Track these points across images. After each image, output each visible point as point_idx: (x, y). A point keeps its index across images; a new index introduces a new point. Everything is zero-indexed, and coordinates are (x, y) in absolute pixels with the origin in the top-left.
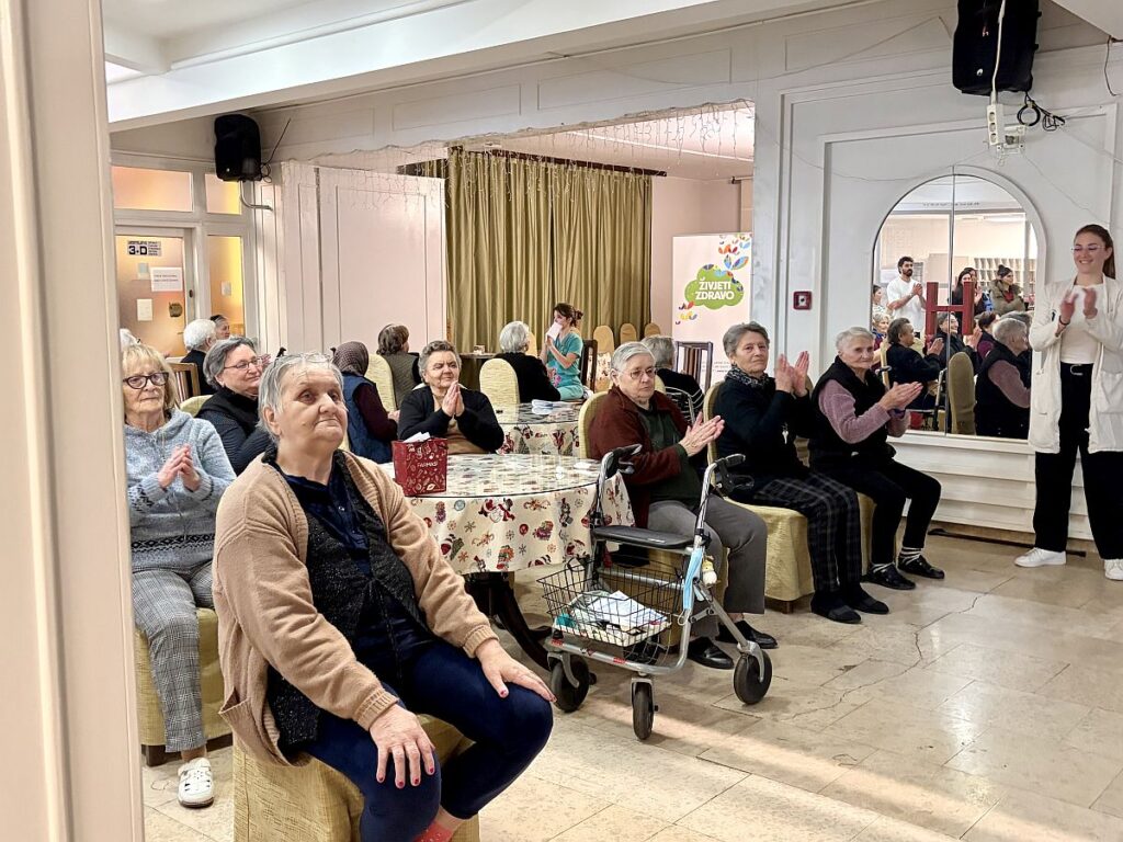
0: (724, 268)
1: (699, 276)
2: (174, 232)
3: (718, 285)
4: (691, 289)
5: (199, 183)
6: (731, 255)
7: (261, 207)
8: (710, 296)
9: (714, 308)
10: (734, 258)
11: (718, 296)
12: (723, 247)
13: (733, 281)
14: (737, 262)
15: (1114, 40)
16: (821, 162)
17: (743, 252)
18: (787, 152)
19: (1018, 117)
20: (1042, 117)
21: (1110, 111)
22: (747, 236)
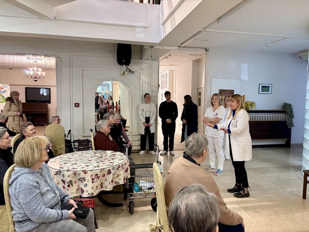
13: (3, 96)
15: (141, 59)
16: (81, 74)
17: (5, 89)
18: (71, 70)
19: (127, 70)
20: (130, 71)
21: (141, 72)
22: (6, 85)
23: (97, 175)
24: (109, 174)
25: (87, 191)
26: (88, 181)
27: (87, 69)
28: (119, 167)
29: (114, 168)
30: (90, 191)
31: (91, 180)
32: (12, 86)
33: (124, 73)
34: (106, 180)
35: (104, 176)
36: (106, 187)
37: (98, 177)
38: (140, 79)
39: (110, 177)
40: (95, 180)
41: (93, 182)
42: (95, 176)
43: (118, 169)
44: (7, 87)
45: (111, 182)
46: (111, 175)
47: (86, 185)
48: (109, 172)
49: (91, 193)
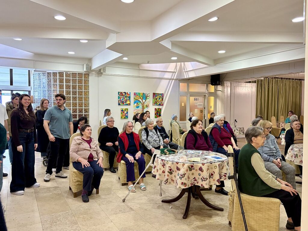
2: (202, 96)
5: (207, 86)
7: (219, 91)
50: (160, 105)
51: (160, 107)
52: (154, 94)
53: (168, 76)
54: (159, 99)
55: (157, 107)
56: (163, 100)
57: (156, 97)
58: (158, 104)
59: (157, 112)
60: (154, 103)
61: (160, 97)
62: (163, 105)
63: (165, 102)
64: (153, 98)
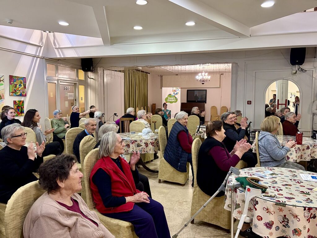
0: (173, 95)
1: (168, 96)
3: (172, 98)
4: (166, 99)
5: (77, 72)
6: (175, 92)
7: (90, 78)
8: (170, 100)
9: (171, 103)
10: (175, 93)
11: (172, 101)
12: (173, 90)
13: (175, 97)
14: (176, 94)
15: (315, 58)
16: (254, 76)
17: (177, 91)
18: (246, 73)
19: (299, 70)
20: (302, 70)
21: (314, 70)
22: (178, 88)
23: (299, 148)
24: (308, 149)
25: (292, 158)
26: (293, 151)
27: (260, 71)
28: (315, 146)
29: (311, 146)
30: (295, 159)
31: (295, 151)
32: (182, 89)
33: (296, 72)
34: (305, 153)
35: (304, 150)
36: (305, 158)
37: (300, 150)
38: (313, 77)
39: (309, 152)
40: (298, 152)
41: (296, 153)
42: (297, 149)
43: (314, 147)
44: (178, 90)
45: (309, 155)
46: (309, 150)
47: (291, 154)
48: (308, 148)
49: (295, 160)
50: (21, 95)
51: (22, 99)
52: (11, 77)
53: (31, 50)
54: (20, 85)
55: (17, 99)
56: (25, 88)
57: (15, 83)
58: (19, 94)
59: (17, 107)
60: (13, 92)
61: (21, 82)
62: (26, 95)
63: (29, 91)
64: (10, 83)
